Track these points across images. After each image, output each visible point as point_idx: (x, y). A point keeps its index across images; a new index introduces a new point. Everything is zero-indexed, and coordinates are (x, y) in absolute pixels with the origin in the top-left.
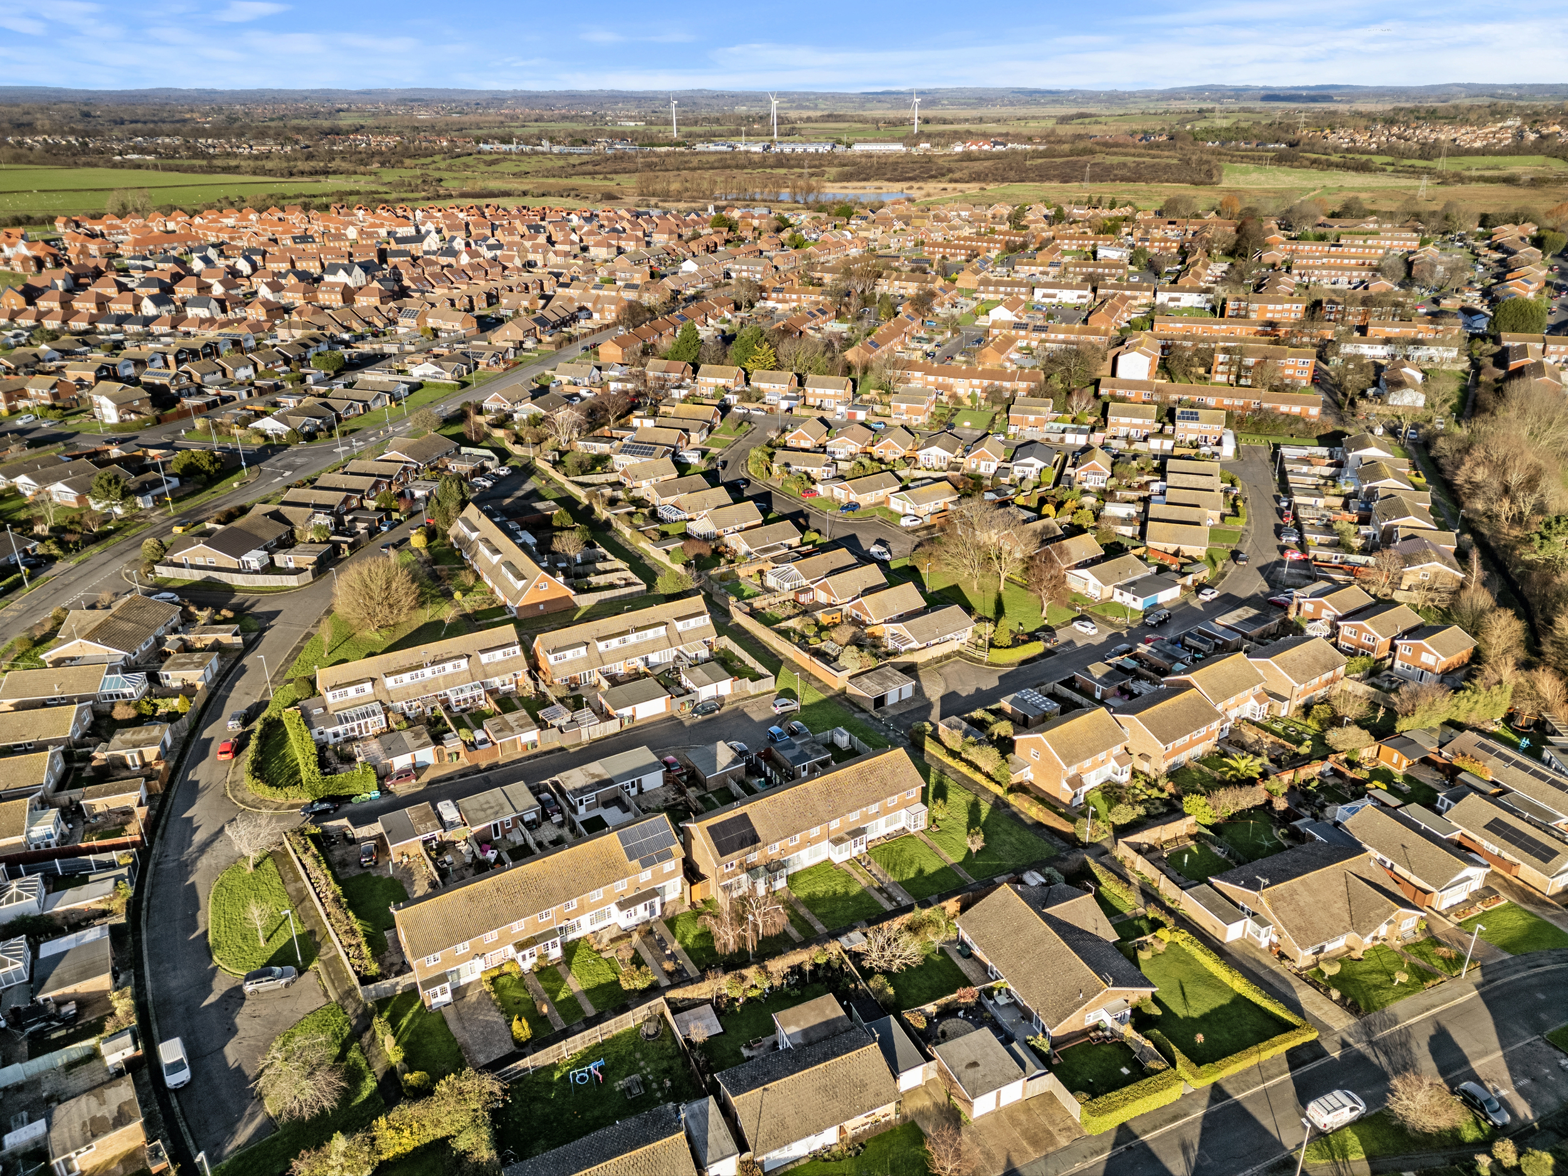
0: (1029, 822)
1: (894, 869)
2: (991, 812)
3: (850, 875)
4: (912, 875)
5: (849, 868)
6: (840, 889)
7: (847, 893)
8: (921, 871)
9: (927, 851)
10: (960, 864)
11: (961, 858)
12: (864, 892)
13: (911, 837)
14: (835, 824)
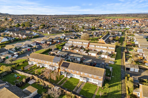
1: (85, 87)
3: (78, 83)
4: (85, 90)
7: (73, 84)
8: (88, 91)
12: (75, 86)
13: (97, 86)
14: (82, 73)
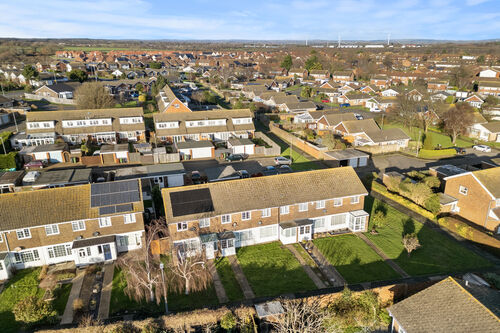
0: (458, 239)
1: (332, 256)
2: (423, 228)
3: (292, 254)
4: (348, 262)
5: (294, 250)
6: (279, 264)
7: (284, 268)
8: (357, 261)
9: (365, 246)
10: (395, 260)
11: (396, 256)
12: (300, 270)
13: (353, 235)
14: (285, 210)
